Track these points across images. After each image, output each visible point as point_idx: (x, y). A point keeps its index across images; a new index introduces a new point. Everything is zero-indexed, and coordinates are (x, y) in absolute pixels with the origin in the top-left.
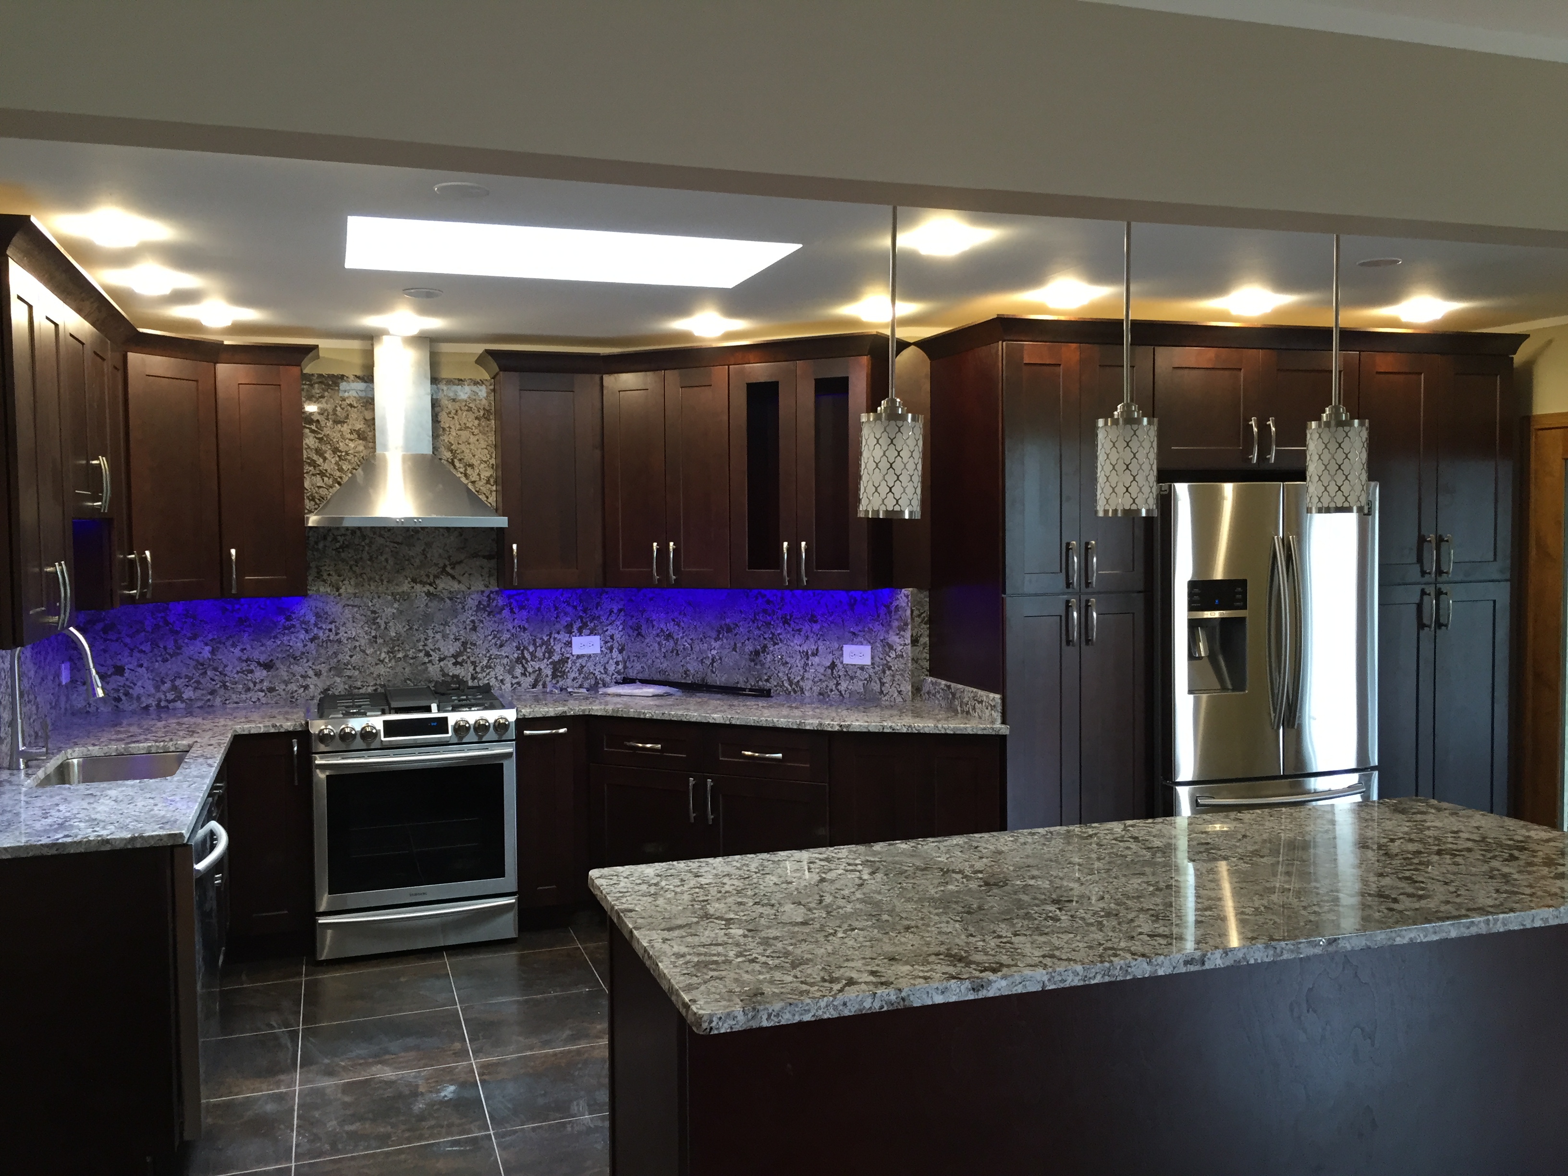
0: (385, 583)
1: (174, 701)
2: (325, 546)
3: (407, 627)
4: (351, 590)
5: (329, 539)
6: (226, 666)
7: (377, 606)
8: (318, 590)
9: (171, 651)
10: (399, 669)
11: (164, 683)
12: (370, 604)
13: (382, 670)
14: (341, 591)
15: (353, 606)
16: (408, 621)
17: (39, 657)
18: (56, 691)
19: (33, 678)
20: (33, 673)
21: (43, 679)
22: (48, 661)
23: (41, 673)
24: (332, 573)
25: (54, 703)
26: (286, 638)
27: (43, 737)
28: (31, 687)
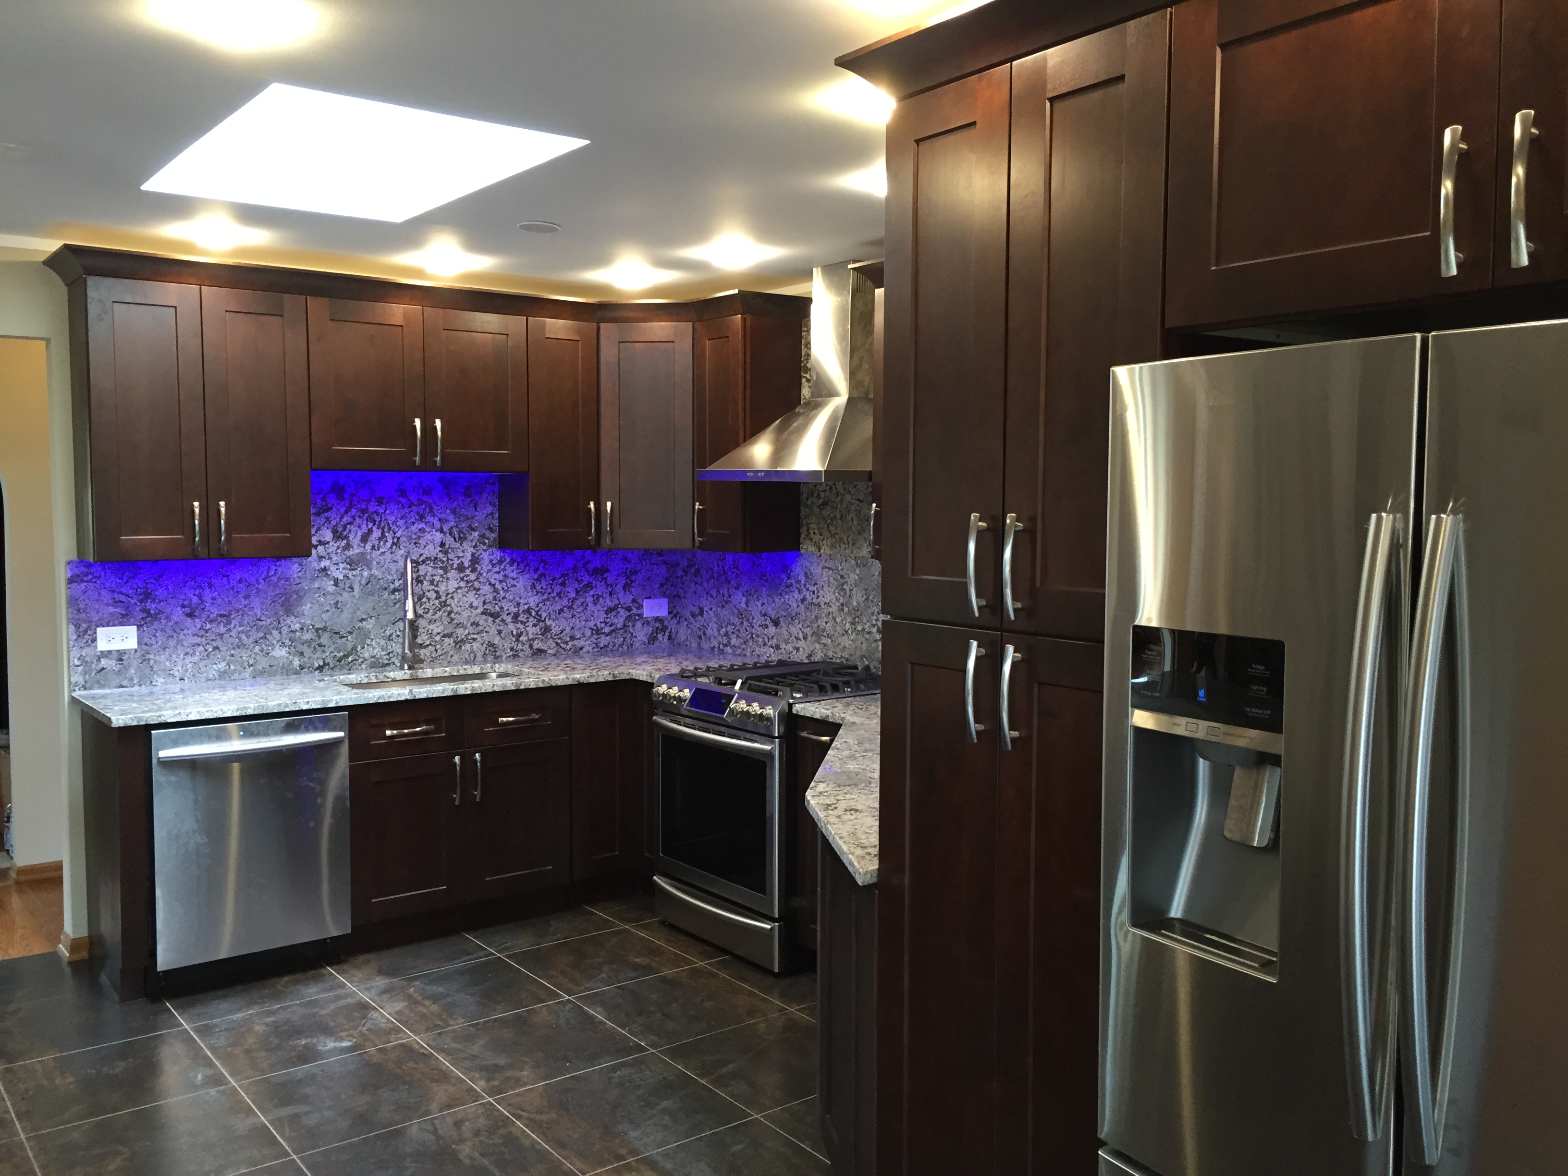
0: (850, 545)
1: (725, 645)
2: (812, 503)
3: (865, 597)
4: (828, 552)
5: (815, 495)
6: (753, 618)
7: (845, 571)
8: (807, 548)
9: (726, 598)
10: (858, 643)
11: (722, 628)
12: (840, 568)
13: (846, 642)
14: (822, 551)
15: (829, 568)
16: (866, 590)
17: (557, 589)
18: (619, 622)
19: (532, 604)
20: (533, 601)
21: (570, 608)
22: (592, 593)
23: (565, 602)
24: (817, 532)
25: (607, 630)
26: (787, 597)
27: (555, 655)
28: (528, 611)
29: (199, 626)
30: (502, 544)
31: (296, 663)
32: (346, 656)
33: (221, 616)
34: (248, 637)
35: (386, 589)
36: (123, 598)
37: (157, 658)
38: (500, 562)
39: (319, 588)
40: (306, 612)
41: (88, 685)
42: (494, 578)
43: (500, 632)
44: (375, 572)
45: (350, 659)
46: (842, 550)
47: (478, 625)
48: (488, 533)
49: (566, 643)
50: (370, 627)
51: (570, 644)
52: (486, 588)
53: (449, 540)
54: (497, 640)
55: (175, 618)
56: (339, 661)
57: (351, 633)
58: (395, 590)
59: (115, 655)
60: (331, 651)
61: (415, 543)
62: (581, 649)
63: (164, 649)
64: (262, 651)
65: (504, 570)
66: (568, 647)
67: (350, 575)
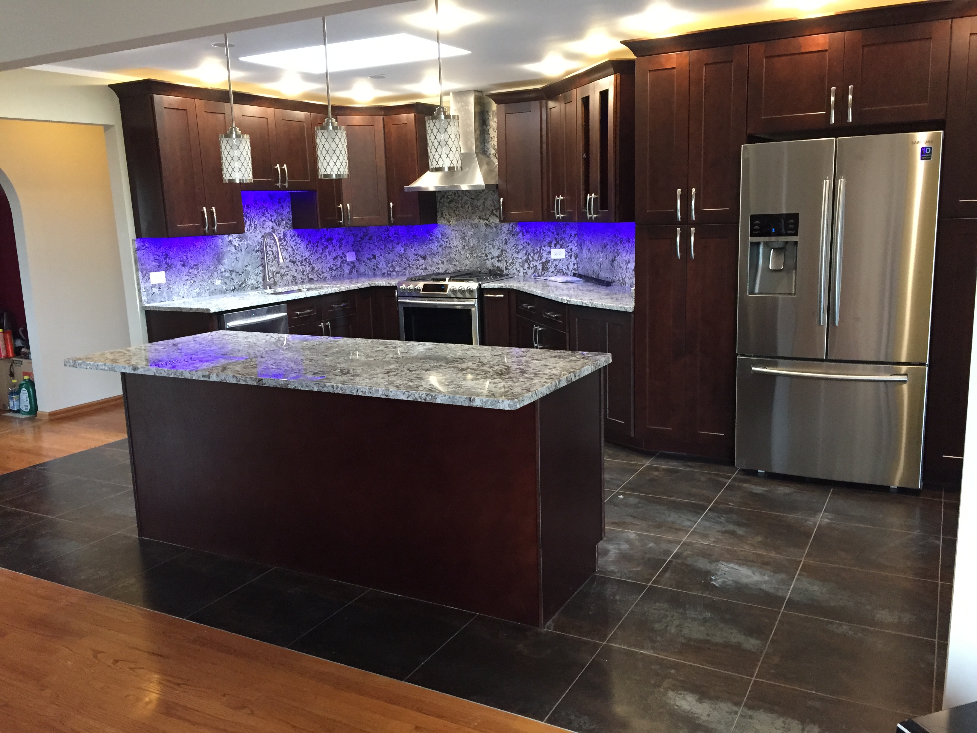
0: (468, 219)
1: (392, 271)
2: (444, 201)
3: (477, 241)
4: (454, 223)
5: (446, 197)
6: (409, 257)
7: (465, 230)
8: (442, 222)
9: (391, 249)
10: (474, 262)
11: (389, 263)
12: (462, 230)
13: (467, 262)
14: (451, 223)
15: (455, 230)
16: (478, 238)
17: (316, 248)
18: (338, 264)
19: (307, 256)
20: (307, 254)
21: (320, 257)
22: (327, 250)
23: (318, 255)
24: (447, 214)
25: (334, 268)
26: (430, 245)
27: (317, 281)
28: (306, 260)
29: (187, 271)
30: (295, 227)
31: (225, 288)
32: (242, 284)
33: (195, 265)
34: (205, 275)
35: (253, 250)
36: (157, 257)
37: (173, 287)
38: (294, 236)
39: (229, 251)
40: (226, 263)
41: (149, 302)
42: (293, 244)
43: (296, 270)
44: (249, 242)
45: (244, 285)
46: (463, 221)
47: (288, 267)
48: (288, 221)
49: (320, 275)
50: (249, 269)
51: (322, 275)
52: (290, 249)
53: (275, 226)
54: (296, 275)
55: (178, 267)
56: (240, 286)
57: (243, 272)
58: (257, 251)
59: (157, 286)
60: (237, 281)
61: (263, 227)
62: (326, 277)
63: (175, 282)
64: (211, 282)
65: (296, 240)
66: (321, 277)
67: (240, 244)
